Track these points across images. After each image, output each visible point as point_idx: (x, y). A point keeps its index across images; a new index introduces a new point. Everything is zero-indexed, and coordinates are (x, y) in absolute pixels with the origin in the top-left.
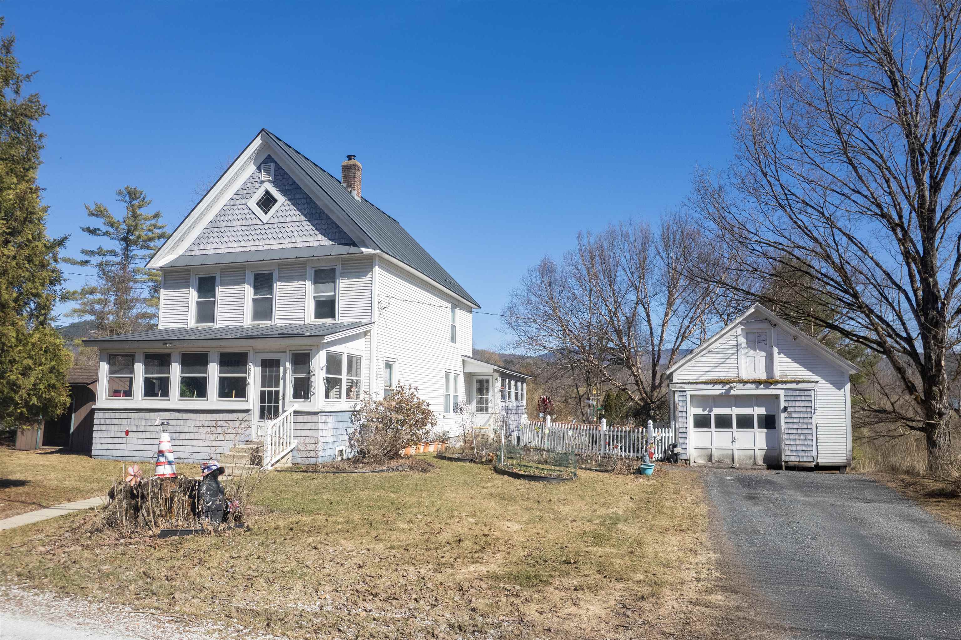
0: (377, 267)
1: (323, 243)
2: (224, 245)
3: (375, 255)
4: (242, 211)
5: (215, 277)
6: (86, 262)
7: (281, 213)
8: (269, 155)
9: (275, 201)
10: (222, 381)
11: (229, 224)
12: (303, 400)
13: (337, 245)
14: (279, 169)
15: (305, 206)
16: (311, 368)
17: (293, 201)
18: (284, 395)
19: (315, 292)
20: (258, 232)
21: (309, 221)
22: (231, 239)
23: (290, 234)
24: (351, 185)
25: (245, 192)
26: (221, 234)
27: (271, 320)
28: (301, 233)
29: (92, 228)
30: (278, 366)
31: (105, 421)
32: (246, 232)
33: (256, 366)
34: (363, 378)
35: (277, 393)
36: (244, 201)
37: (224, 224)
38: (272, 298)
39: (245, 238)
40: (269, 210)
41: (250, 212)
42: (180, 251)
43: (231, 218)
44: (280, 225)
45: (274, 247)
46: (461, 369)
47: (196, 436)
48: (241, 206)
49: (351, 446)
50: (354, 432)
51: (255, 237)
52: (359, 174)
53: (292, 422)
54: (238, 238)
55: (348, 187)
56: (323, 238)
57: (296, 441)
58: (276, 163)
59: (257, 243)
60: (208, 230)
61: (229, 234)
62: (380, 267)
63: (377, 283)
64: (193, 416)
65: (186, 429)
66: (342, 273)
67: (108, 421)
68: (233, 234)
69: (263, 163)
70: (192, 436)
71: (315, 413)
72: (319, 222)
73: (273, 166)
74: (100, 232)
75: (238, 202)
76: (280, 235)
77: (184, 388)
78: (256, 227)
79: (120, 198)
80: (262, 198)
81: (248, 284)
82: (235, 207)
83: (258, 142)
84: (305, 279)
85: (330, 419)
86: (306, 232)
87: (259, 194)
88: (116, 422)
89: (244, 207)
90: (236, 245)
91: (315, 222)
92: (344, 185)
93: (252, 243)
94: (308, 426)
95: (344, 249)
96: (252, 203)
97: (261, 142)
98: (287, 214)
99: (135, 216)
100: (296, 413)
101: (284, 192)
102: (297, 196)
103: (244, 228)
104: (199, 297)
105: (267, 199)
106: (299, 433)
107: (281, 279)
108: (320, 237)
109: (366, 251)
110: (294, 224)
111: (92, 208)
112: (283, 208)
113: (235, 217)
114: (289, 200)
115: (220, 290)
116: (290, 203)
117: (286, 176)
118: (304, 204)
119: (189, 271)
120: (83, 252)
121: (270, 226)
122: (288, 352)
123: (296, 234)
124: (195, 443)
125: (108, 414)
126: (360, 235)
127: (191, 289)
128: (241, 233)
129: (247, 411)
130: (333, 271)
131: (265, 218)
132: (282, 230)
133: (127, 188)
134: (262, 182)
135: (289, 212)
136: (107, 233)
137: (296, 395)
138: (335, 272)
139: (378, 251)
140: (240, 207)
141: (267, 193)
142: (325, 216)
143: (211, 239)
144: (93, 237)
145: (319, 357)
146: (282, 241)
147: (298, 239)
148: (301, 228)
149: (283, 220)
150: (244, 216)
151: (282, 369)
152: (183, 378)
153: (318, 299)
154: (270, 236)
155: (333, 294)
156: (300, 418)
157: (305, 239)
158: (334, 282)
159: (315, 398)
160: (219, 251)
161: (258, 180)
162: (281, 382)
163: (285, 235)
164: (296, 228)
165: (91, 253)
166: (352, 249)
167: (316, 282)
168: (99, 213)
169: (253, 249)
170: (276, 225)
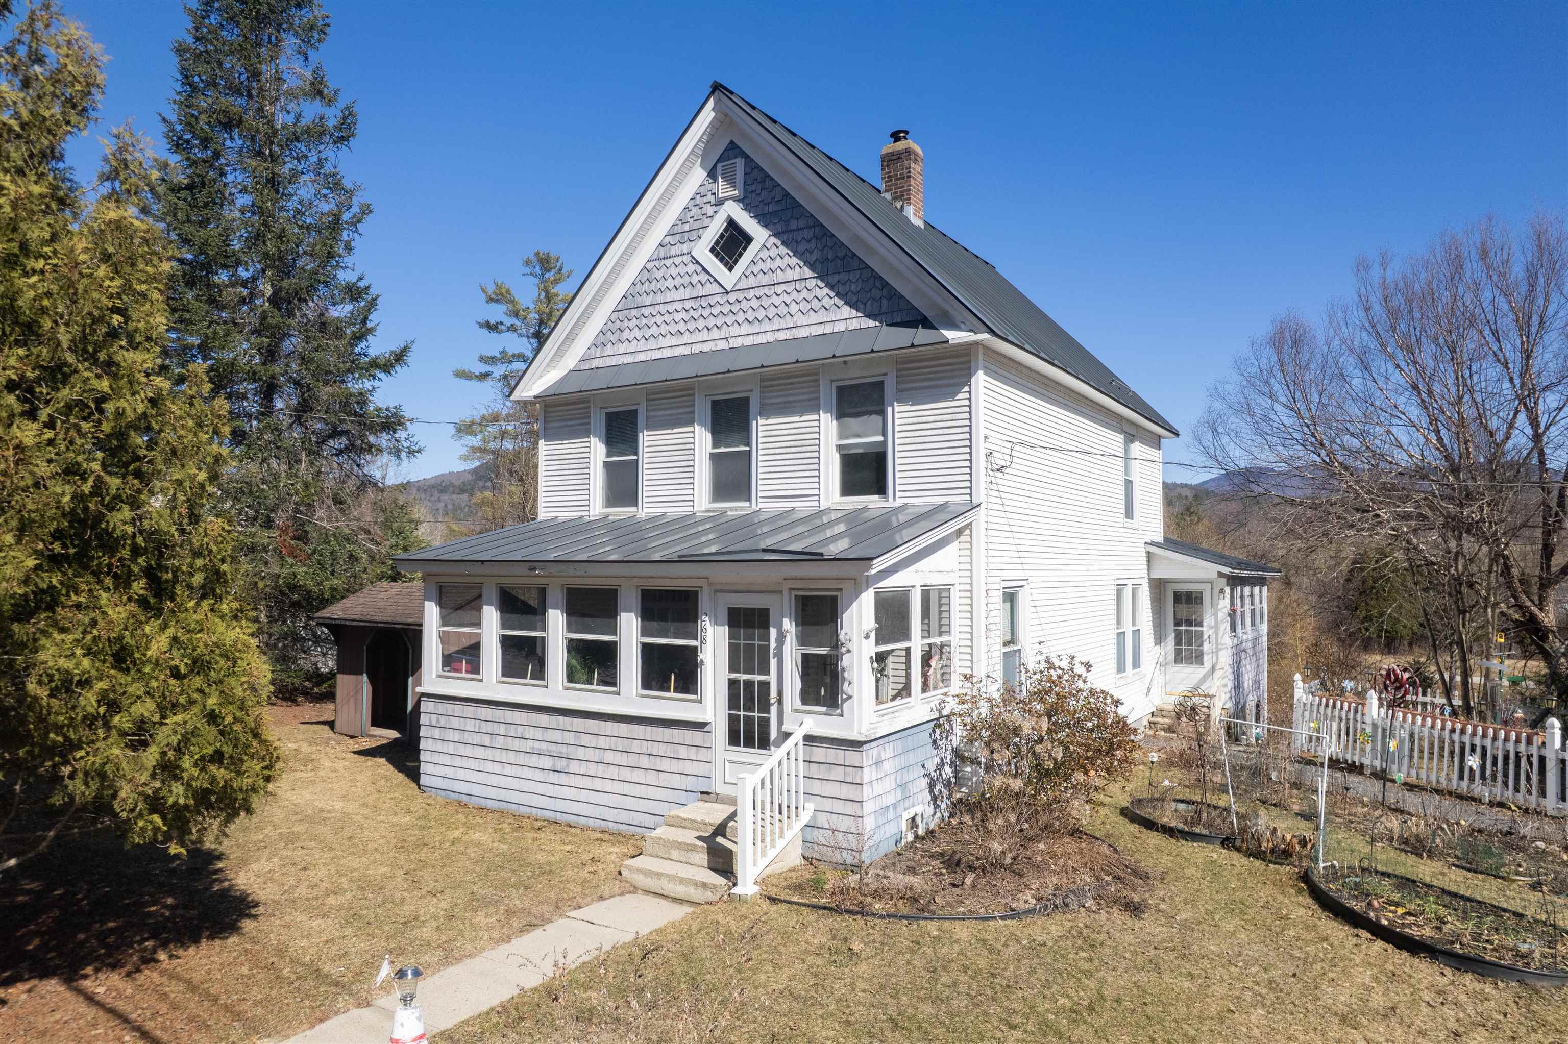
0: (981, 373)
1: (854, 324)
2: (652, 344)
3: (976, 343)
4: (682, 270)
5: (635, 411)
6: (487, 375)
7: (761, 265)
8: (732, 142)
9: (748, 240)
10: (648, 651)
11: (659, 298)
12: (824, 709)
13: (885, 327)
14: (752, 167)
15: (813, 245)
16: (842, 637)
17: (785, 237)
18: (780, 693)
19: (841, 437)
20: (716, 311)
21: (820, 277)
22: (664, 329)
23: (783, 310)
24: (903, 195)
25: (687, 227)
26: (644, 321)
27: (749, 499)
28: (804, 306)
29: (492, 322)
30: (765, 625)
31: (438, 721)
32: (692, 313)
33: (716, 623)
34: (956, 637)
35: (765, 685)
36: (685, 248)
37: (648, 300)
38: (750, 452)
39: (691, 326)
40: (736, 262)
41: (699, 269)
42: (570, 362)
43: (662, 285)
44: (759, 292)
45: (749, 341)
46: (1144, 573)
47: (600, 770)
48: (680, 259)
49: (934, 799)
50: (940, 767)
51: (711, 322)
52: (918, 168)
53: (801, 759)
54: (677, 327)
55: (895, 199)
56: (854, 313)
57: (811, 806)
58: (746, 156)
59: (715, 334)
60: (620, 315)
61: (659, 319)
62: (989, 372)
63: (982, 411)
64: (591, 725)
65: (580, 753)
66: (899, 391)
67: (443, 721)
68: (667, 318)
69: (719, 160)
70: (592, 769)
71: (855, 745)
72: (844, 277)
73: (740, 163)
74: (503, 327)
75: (673, 251)
76: (761, 314)
77: (574, 662)
78: (712, 301)
79: (528, 270)
80: (722, 236)
81: (701, 424)
82: (668, 262)
83: (707, 115)
84: (816, 409)
85: (888, 752)
86: (815, 304)
87: (716, 227)
88: (455, 723)
89: (686, 259)
90: (674, 341)
91: (834, 279)
92: (888, 196)
93: (704, 336)
94: (838, 773)
95: (901, 337)
96: (702, 250)
97: (713, 114)
98: (774, 266)
99: (549, 298)
100: (809, 739)
101: (764, 219)
102: (793, 225)
103: (687, 305)
104: (609, 454)
105: (731, 235)
106: (816, 787)
107: (768, 411)
108: (847, 311)
109: (953, 336)
110: (789, 288)
111: (491, 289)
112: (765, 254)
113: (670, 283)
114: (775, 235)
115: (647, 439)
116: (779, 243)
117: (768, 183)
118: (809, 241)
119: (586, 401)
120: (482, 359)
121: (740, 296)
122: (786, 593)
123: (794, 308)
124: (598, 784)
125: (443, 707)
126: (939, 301)
127: (592, 439)
128: (683, 315)
129: (700, 726)
130: (879, 386)
131: (728, 278)
132: (766, 302)
133: (537, 254)
134: (720, 203)
135: (778, 262)
136: (512, 328)
137: (809, 696)
138: (882, 390)
139: (985, 336)
140: (677, 260)
141: (732, 224)
142: (855, 264)
143: (626, 334)
144: (494, 335)
145: (860, 606)
146: (766, 326)
147: (800, 320)
148: (805, 294)
149: (765, 280)
150: (686, 280)
151: (773, 632)
152: (571, 641)
153: (845, 452)
154: (741, 317)
155: (881, 438)
156: (819, 753)
157: (813, 318)
158: (882, 413)
159: (852, 709)
160: (642, 357)
161: (712, 199)
162: (773, 663)
163: (772, 312)
164: (795, 295)
165: (492, 360)
166: (922, 335)
167: (840, 415)
168: (499, 297)
169: (706, 347)
170: (751, 293)
